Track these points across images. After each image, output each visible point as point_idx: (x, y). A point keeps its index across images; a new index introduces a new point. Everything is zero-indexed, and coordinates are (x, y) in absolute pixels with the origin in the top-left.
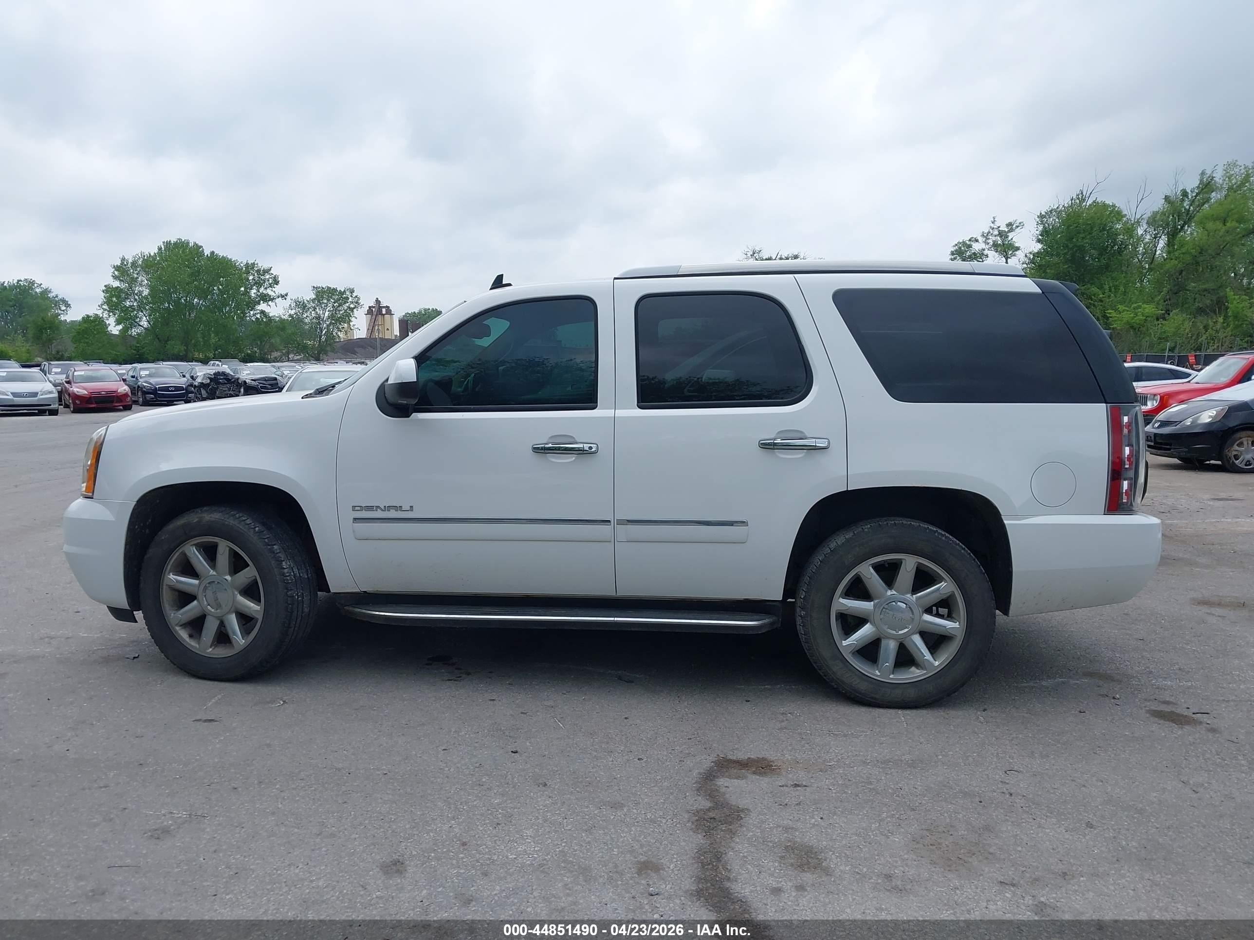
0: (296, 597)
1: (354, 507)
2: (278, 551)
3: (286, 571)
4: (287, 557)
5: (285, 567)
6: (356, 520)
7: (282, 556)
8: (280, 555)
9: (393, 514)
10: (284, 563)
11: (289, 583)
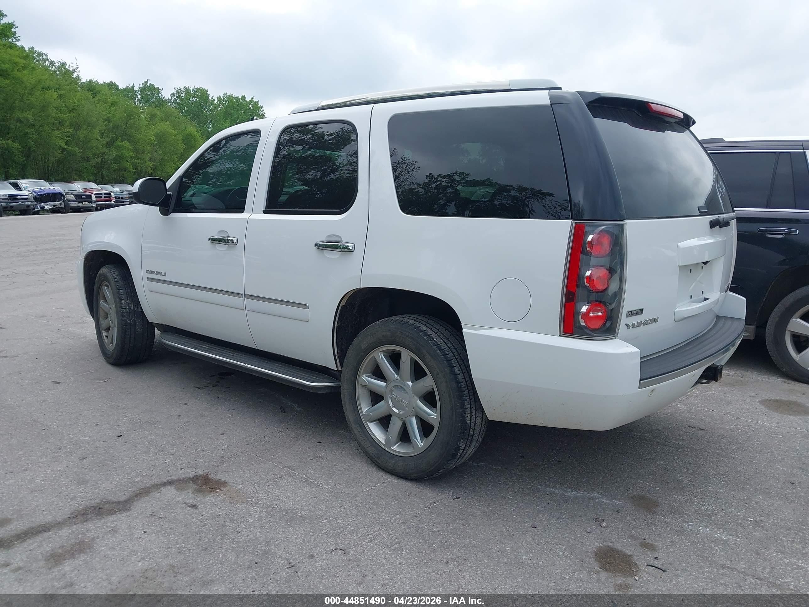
0: (129, 322)
1: (147, 270)
2: (122, 293)
3: (123, 305)
4: (127, 297)
5: (123, 303)
6: (149, 279)
7: (124, 297)
8: (122, 296)
9: (159, 277)
10: (123, 301)
11: (124, 313)
